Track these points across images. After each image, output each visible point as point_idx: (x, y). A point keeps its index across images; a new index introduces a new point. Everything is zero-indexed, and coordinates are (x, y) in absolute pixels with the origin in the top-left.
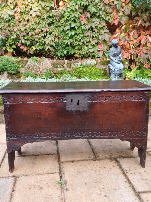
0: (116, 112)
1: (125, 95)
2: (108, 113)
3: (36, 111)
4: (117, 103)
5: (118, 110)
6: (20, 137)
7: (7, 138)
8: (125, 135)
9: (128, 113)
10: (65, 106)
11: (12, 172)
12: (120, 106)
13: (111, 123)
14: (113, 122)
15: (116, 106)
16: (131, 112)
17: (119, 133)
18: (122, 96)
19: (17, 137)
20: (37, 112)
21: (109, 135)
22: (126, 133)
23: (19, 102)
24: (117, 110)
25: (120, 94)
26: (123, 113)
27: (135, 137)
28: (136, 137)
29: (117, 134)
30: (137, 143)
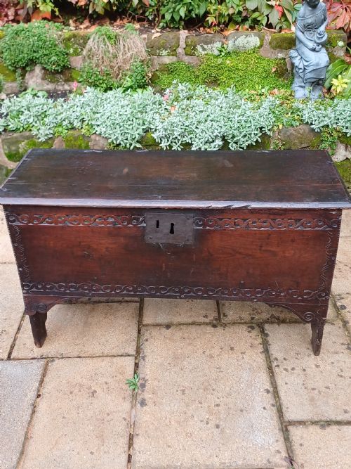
0: (259, 251)
1: (282, 217)
2: (240, 253)
3: (80, 242)
4: (262, 234)
5: (263, 248)
6: (50, 289)
7: (23, 289)
8: (277, 296)
9: (287, 255)
10: (143, 235)
11: (41, 347)
12: (268, 239)
13: (248, 273)
14: (251, 271)
15: (259, 239)
16: (293, 252)
17: (264, 291)
18: (273, 220)
19: (44, 288)
20: (82, 244)
21: (240, 295)
22: (281, 292)
23: (42, 223)
24: (261, 247)
25: (270, 214)
26: (274, 254)
27: (299, 301)
28: (303, 300)
29: (259, 292)
30: (304, 312)
